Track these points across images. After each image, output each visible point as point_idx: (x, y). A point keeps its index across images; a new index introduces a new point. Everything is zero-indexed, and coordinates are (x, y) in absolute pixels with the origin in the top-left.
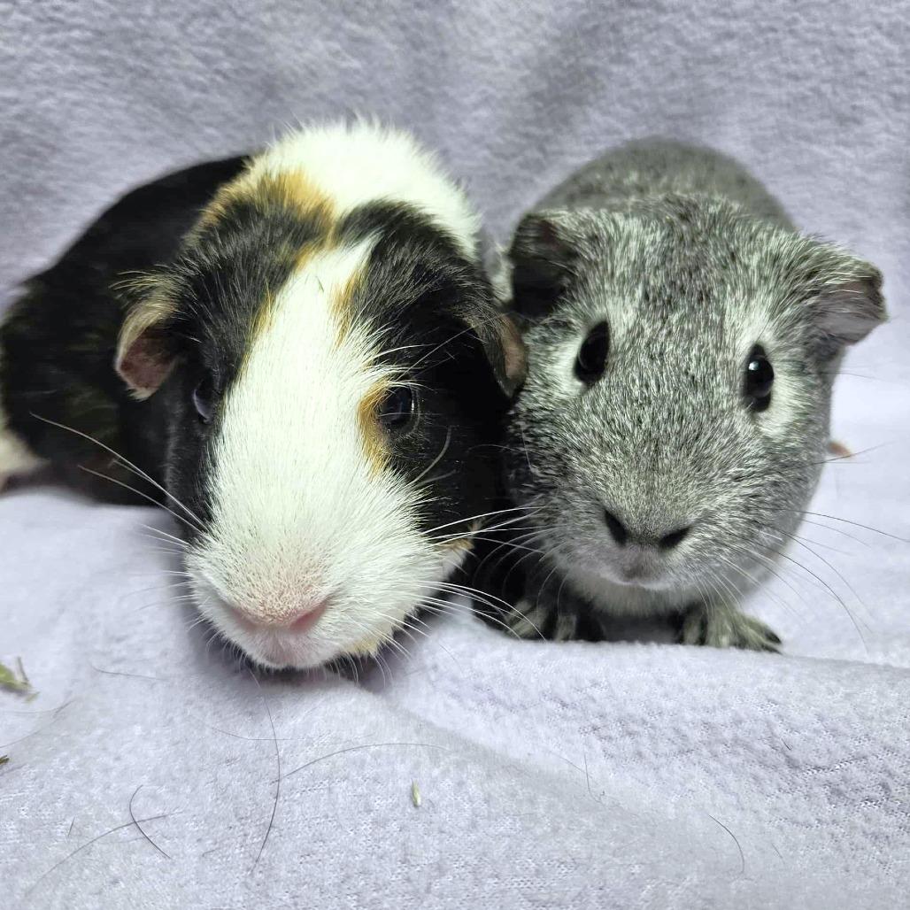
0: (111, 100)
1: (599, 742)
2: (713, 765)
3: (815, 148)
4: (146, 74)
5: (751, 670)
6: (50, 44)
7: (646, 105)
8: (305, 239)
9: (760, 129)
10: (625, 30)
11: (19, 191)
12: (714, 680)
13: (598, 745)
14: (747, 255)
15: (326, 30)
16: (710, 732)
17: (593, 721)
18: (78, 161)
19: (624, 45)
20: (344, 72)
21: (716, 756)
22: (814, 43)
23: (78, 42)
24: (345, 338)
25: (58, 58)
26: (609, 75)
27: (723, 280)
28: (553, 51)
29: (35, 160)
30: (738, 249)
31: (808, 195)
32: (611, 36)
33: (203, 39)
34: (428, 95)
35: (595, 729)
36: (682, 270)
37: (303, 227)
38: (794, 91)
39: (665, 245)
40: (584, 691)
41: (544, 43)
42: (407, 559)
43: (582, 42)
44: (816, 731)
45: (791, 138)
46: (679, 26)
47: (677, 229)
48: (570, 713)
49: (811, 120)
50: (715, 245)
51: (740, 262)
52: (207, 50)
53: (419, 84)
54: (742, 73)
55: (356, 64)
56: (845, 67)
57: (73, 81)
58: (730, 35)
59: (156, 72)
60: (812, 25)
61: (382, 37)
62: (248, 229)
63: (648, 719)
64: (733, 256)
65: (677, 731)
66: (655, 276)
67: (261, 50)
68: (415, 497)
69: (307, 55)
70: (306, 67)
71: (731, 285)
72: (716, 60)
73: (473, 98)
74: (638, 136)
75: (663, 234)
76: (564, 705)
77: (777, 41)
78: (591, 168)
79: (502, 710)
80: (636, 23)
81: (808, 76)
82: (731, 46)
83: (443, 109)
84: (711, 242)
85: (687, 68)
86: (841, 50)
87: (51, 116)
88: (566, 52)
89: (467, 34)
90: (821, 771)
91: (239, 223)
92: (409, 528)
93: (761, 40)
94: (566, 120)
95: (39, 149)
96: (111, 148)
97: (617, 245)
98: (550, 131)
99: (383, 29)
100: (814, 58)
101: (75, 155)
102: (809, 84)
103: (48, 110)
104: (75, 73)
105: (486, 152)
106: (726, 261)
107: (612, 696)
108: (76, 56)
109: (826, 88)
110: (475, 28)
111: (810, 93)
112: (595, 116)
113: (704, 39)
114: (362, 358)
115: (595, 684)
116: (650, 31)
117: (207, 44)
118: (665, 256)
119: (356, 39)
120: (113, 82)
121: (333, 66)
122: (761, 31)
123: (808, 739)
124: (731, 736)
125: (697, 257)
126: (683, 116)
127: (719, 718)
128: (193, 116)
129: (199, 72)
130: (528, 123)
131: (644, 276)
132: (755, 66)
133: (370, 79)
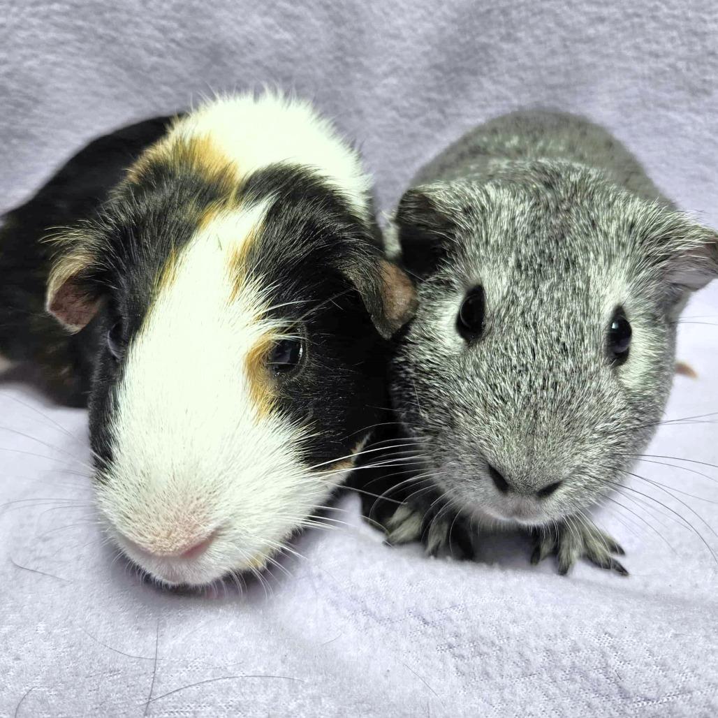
0: (84, 62)
1: (453, 660)
2: (552, 690)
3: (671, 114)
4: (113, 41)
5: (591, 605)
6: (34, 15)
7: (529, 76)
8: (211, 199)
9: (627, 97)
10: (514, 13)
11: (7, 135)
12: (558, 612)
13: (451, 662)
14: (607, 223)
15: (263, 7)
16: (551, 658)
17: (449, 640)
18: (56, 112)
19: (513, 27)
20: (277, 43)
21: (555, 681)
22: (674, 27)
23: (58, 13)
24: (238, 292)
25: (41, 27)
26: (500, 51)
27: (586, 248)
28: (451, 30)
29: (21, 110)
30: (598, 217)
31: (664, 153)
32: (501, 18)
33: (162, 13)
34: (347, 65)
35: (450, 647)
36: (550, 238)
37: (209, 187)
38: (654, 65)
39: (533, 214)
40: (444, 612)
41: (443, 24)
42: (291, 490)
43: (476, 23)
44: (647, 664)
45: (652, 106)
46: (558, 11)
47: (543, 198)
48: (430, 630)
49: (669, 91)
50: (577, 213)
51: (601, 230)
52: (164, 22)
53: (339, 54)
54: (611, 51)
55: (287, 36)
56: (698, 48)
57: (53, 46)
58: (602, 20)
59: (122, 39)
60: (671, 12)
61: (309, 14)
62: (161, 189)
63: (497, 642)
64: (594, 224)
65: (521, 655)
66: (527, 245)
67: (208, 23)
68: (299, 433)
69: (247, 28)
70: (245, 37)
71: (594, 253)
72: (589, 40)
73: (384, 68)
74: (523, 103)
75: (531, 203)
76: (426, 623)
77: (642, 25)
78: (480, 130)
79: (371, 620)
80: (522, 8)
81: (667, 54)
82: (603, 29)
83: (359, 76)
84: (573, 211)
85: (565, 46)
86: (695, 34)
87: (34, 74)
88: (463, 32)
89: (381, 14)
90: (650, 703)
91: (154, 183)
92: (293, 462)
93: (627, 24)
94: (463, 88)
95: (25, 101)
96: (84, 102)
97: (490, 215)
98: (449, 97)
99: (310, 8)
100: (672, 40)
101: (54, 106)
102: (667, 61)
103: (31, 69)
104: (55, 39)
105: (393, 114)
106: (587, 229)
107: (467, 618)
108: (56, 25)
109: (681, 65)
110: (388, 10)
111: (668, 69)
112: (487, 84)
113: (580, 22)
114: (253, 312)
115: (454, 606)
116: (534, 14)
117: (164, 17)
118: (535, 226)
119: (287, 16)
120: (86, 46)
121: (268, 37)
122: (628, 16)
123: (639, 672)
124: (569, 664)
125: (562, 226)
126: (561, 86)
127: (560, 646)
128: (152, 76)
129: (158, 41)
130: (429, 89)
131: (517, 244)
132: (623, 46)
133: (298, 49)
